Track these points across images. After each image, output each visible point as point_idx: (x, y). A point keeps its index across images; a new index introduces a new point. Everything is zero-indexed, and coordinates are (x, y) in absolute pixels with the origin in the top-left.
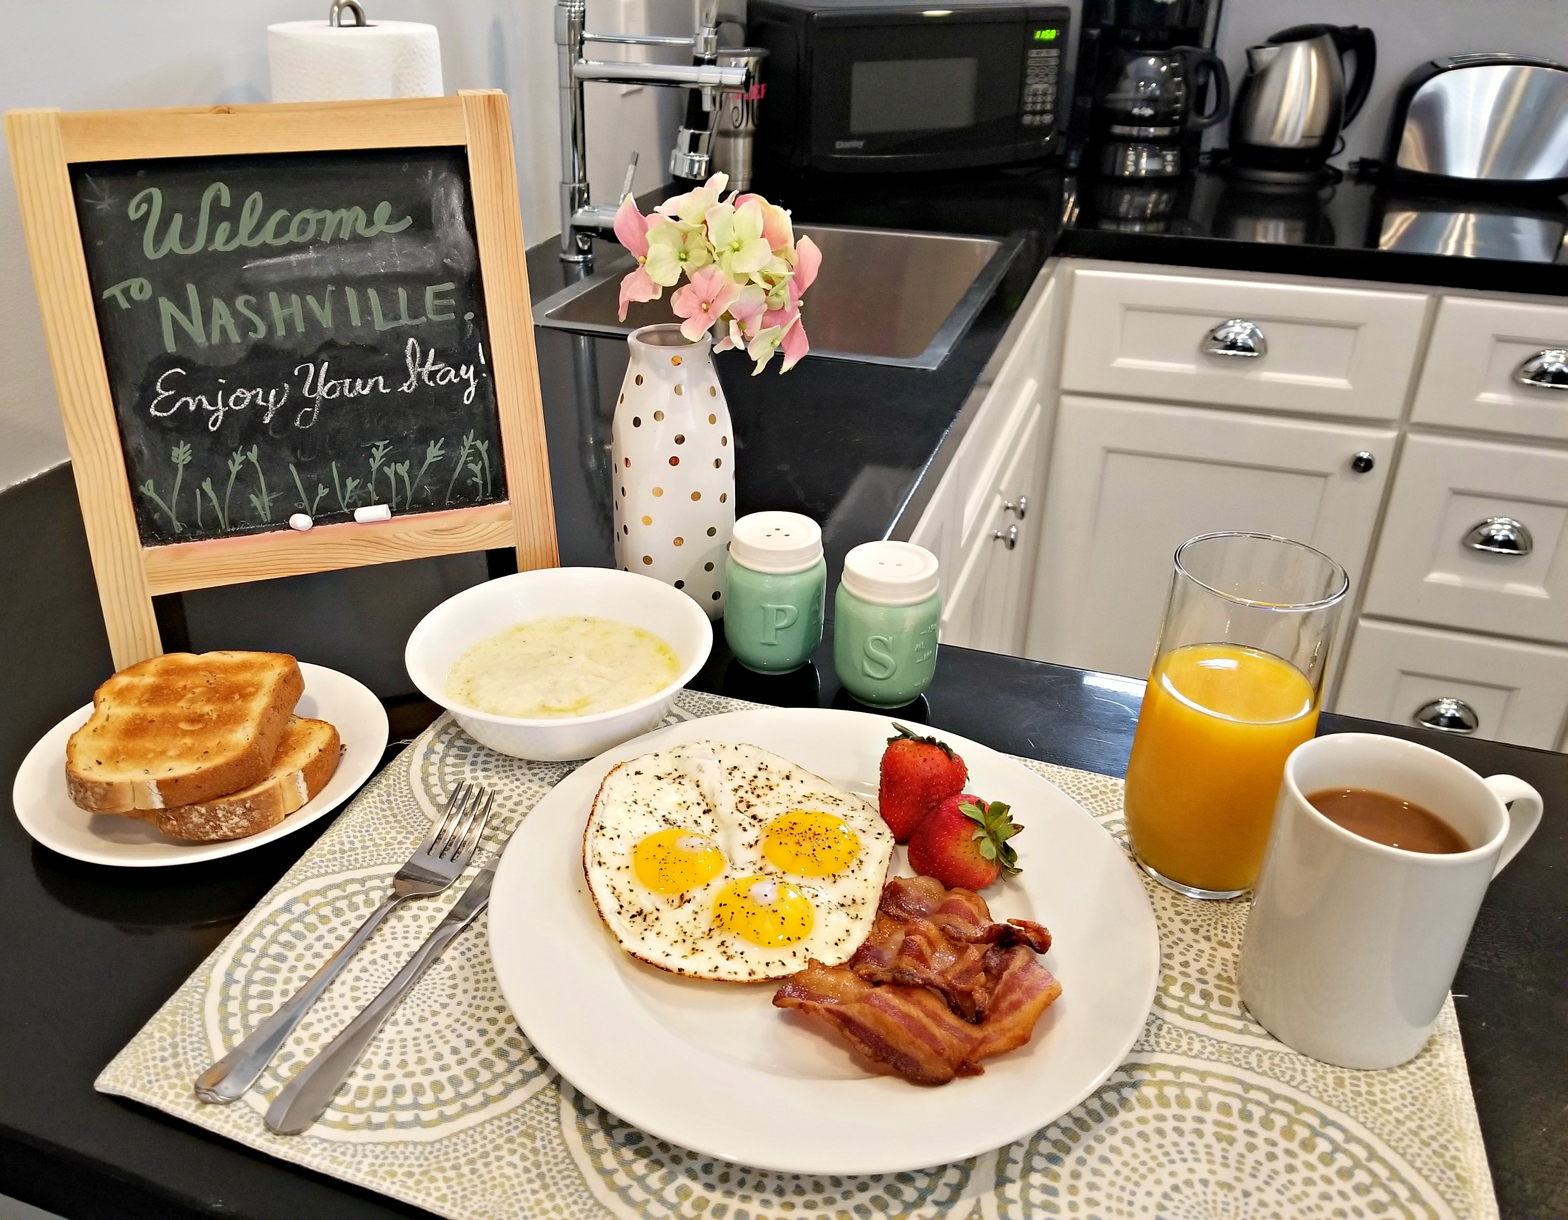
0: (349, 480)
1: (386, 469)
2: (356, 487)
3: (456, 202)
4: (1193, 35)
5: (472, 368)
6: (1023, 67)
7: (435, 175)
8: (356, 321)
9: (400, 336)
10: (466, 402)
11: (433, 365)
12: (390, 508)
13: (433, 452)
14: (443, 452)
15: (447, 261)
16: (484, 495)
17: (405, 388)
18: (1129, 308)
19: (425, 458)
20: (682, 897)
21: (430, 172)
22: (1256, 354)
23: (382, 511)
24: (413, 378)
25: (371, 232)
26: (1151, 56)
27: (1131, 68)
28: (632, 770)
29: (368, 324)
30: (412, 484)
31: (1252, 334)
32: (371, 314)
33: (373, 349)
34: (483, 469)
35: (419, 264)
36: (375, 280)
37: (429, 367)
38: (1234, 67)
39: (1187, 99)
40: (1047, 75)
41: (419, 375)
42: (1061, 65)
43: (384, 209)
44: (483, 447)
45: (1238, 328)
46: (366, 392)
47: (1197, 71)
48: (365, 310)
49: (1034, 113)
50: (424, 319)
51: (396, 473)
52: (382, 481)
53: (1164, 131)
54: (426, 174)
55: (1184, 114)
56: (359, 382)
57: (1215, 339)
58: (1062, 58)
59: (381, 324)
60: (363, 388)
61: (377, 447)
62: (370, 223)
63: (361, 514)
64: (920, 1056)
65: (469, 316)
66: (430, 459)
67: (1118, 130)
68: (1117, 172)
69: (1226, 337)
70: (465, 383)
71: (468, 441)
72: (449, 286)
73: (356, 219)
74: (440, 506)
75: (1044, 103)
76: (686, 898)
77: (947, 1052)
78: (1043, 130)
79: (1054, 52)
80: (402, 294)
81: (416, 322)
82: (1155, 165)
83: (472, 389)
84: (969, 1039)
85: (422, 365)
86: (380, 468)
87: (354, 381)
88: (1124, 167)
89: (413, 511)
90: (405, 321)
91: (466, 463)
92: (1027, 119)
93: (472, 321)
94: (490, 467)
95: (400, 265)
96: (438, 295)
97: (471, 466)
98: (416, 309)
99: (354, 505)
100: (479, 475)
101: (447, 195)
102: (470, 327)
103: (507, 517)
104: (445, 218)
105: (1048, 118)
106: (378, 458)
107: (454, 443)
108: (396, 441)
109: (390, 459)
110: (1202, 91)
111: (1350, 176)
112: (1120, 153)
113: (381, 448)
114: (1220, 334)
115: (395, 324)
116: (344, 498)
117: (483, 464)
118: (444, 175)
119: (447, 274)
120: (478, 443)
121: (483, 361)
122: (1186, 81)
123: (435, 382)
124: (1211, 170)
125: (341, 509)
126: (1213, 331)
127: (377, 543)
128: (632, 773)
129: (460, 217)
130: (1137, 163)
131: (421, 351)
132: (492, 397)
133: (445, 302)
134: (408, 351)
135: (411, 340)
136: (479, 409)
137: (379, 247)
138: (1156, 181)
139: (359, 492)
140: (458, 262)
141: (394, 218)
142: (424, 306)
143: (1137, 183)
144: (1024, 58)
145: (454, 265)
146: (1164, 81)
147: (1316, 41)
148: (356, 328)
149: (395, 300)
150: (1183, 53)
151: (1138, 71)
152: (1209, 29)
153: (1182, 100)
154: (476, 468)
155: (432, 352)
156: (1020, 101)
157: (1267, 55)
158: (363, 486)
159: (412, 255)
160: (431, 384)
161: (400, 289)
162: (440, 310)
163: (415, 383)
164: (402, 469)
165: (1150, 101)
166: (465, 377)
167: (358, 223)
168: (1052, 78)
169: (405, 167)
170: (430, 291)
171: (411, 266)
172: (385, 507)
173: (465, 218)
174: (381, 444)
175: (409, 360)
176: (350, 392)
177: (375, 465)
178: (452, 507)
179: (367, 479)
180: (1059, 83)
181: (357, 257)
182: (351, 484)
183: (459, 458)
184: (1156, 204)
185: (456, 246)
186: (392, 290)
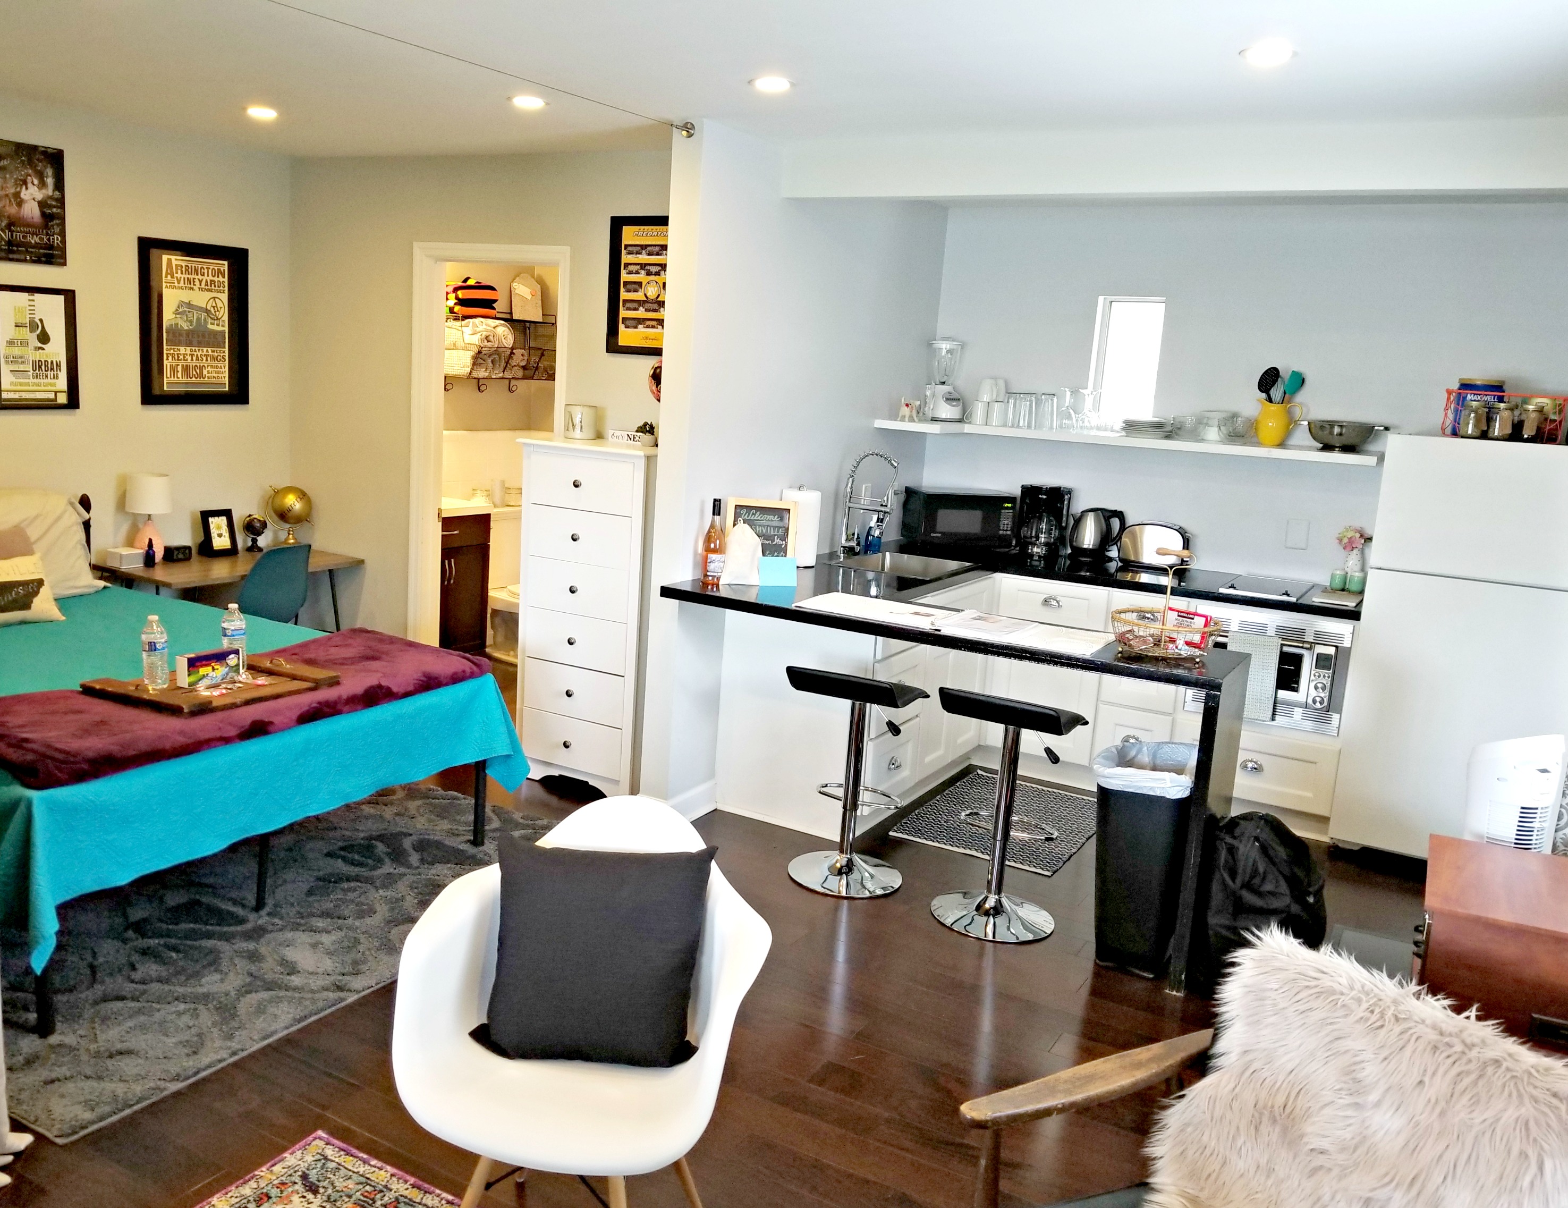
6: (1000, 515)
9: (775, 535)
42: (1013, 515)
49: (1004, 530)
75: (1007, 527)
79: (1011, 511)
92: (1001, 532)
98: (778, 532)
105: (1008, 532)
144: (1001, 512)
147: (1095, 512)
152: (1065, 508)
156: (999, 527)
168: (1010, 519)
180: (1012, 521)
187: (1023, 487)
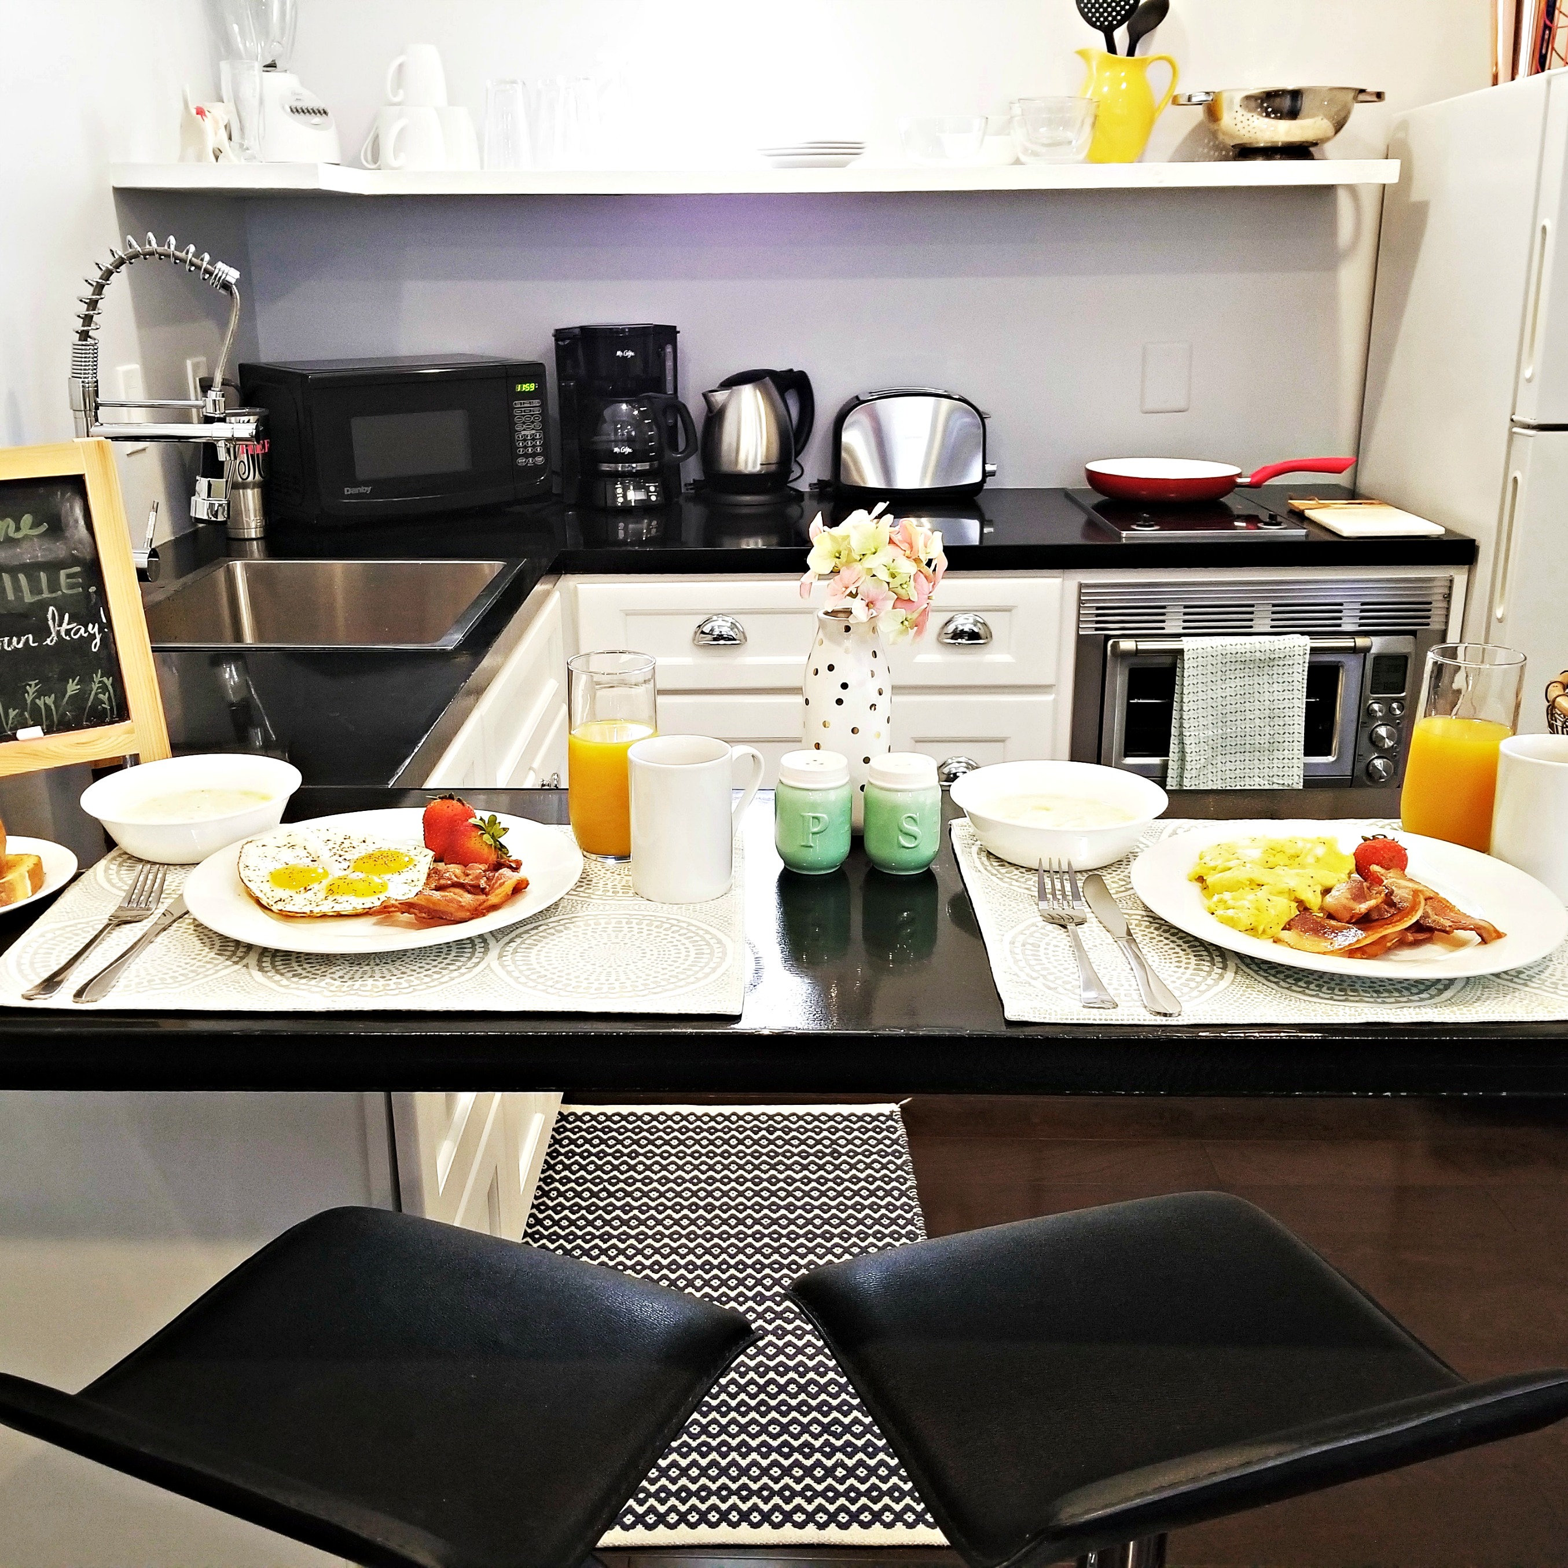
0: (10, 711)
1: (37, 701)
2: (16, 716)
3: (78, 512)
4: (657, 383)
5: (97, 625)
6: (511, 416)
7: (63, 495)
8: (11, 596)
9: (43, 606)
10: (94, 650)
11: (68, 624)
12: (43, 730)
13: (72, 687)
14: (79, 687)
15: (74, 552)
16: (112, 717)
17: (48, 641)
18: (628, 614)
19: (66, 692)
20: (305, 888)
21: (59, 493)
22: (737, 642)
23: (37, 731)
24: (54, 634)
25: (19, 535)
26: (622, 402)
27: (607, 413)
28: (260, 844)
29: (19, 597)
30: (57, 713)
31: (733, 626)
32: (22, 591)
33: (25, 616)
34: (109, 698)
35: (54, 555)
36: (25, 568)
37: (65, 626)
38: (695, 407)
39: (660, 438)
40: (533, 422)
41: (58, 632)
42: (544, 413)
43: (27, 519)
44: (108, 682)
45: (720, 622)
46: (20, 646)
47: (665, 413)
48: (17, 588)
49: (526, 456)
50: (60, 593)
51: (45, 704)
52: (35, 708)
53: (646, 466)
54: (57, 494)
55: (660, 450)
56: (15, 639)
57: (703, 632)
58: (544, 406)
59: (28, 598)
60: (18, 643)
61: (30, 686)
62: (18, 529)
63: (21, 734)
64: (452, 910)
65: (92, 589)
66: (69, 693)
67: (605, 467)
68: (609, 503)
69: (712, 630)
70: (93, 637)
71: (97, 678)
72: (77, 569)
73: (8, 526)
74: (79, 727)
75: (534, 446)
76: (308, 888)
77: (468, 906)
78: (537, 470)
79: (536, 402)
80: (43, 576)
81: (54, 595)
82: (641, 496)
83: (98, 640)
84: (478, 900)
85: (60, 625)
86: (33, 701)
87: (11, 639)
88: (615, 497)
89: (59, 731)
90: (46, 595)
91: (96, 694)
92: (521, 461)
93: (95, 592)
94: (115, 696)
95: (40, 556)
96: (69, 576)
97: (101, 696)
98: (54, 586)
99: (15, 729)
100: (107, 703)
101: (72, 508)
102: (94, 598)
103: (131, 732)
104: (71, 523)
105: (540, 460)
106: (31, 694)
107: (86, 680)
108: (44, 680)
109: (40, 694)
110: (673, 430)
111: (812, 495)
112: (609, 487)
113: (33, 686)
114: (707, 629)
115: (39, 597)
116: (7, 724)
117: (109, 694)
118: (69, 494)
119: (75, 561)
120: (105, 679)
121: (104, 621)
122: (655, 421)
123: (70, 636)
124: (696, 499)
125: (6, 732)
126: (699, 626)
127: (35, 755)
128: (260, 845)
129: (82, 522)
130: (625, 496)
131: (59, 615)
132: (113, 646)
133: (74, 580)
134: (50, 616)
135: (51, 608)
136: (104, 653)
137: (26, 545)
138: (644, 509)
139: (19, 719)
140: (82, 552)
141: (35, 525)
142: (59, 584)
143: (628, 511)
144: (511, 409)
145: (79, 555)
146: (637, 424)
147: (759, 382)
148: (10, 601)
149: (38, 580)
150: (649, 398)
151: (614, 414)
152: (669, 377)
153: (656, 438)
154: (104, 697)
155: (67, 616)
156: (513, 447)
157: (720, 397)
158: (21, 714)
159: (50, 550)
160: (68, 638)
161: (42, 573)
162: (71, 587)
163: (55, 638)
164: (50, 700)
165: (629, 441)
166: (92, 632)
167: (9, 529)
168: (538, 425)
169: (41, 490)
170: (63, 573)
171: (50, 557)
172: (39, 728)
173: (86, 523)
174: (33, 683)
175: (50, 622)
176: (8, 646)
177: (29, 699)
178: (88, 727)
179: (24, 709)
180: (544, 429)
181: (10, 552)
182: (12, 713)
183: (91, 691)
184: (649, 531)
185: (80, 541)
186: (36, 574)
187: (560, 335)
